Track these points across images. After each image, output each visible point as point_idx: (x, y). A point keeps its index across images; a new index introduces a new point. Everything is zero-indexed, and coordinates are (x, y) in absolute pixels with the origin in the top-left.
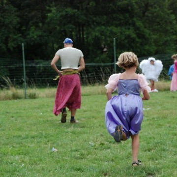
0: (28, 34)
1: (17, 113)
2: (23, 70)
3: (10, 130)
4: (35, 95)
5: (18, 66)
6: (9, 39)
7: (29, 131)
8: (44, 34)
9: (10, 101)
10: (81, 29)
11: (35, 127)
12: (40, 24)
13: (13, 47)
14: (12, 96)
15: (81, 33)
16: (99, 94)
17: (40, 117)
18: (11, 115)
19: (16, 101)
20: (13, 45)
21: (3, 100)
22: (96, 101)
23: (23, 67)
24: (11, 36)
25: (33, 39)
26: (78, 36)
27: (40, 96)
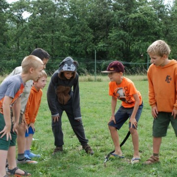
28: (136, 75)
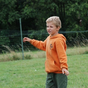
0: (23, 11)
1: (18, 70)
2: (21, 38)
3: (13, 84)
4: (30, 56)
5: (16, 35)
6: (9, 16)
7: (28, 84)
8: (35, 11)
9: (12, 62)
10: (62, 5)
11: (32, 81)
12: (32, 3)
13: (12, 21)
14: (13, 58)
15: (63, 9)
16: (78, 54)
17: (35, 73)
18: (13, 72)
19: (16, 61)
20: (12, 20)
21: (6, 61)
22: (76, 60)
23: (20, 36)
24: (10, 13)
25: (26, 15)
26: (61, 11)
27: (34, 57)
28: (75, 47)
